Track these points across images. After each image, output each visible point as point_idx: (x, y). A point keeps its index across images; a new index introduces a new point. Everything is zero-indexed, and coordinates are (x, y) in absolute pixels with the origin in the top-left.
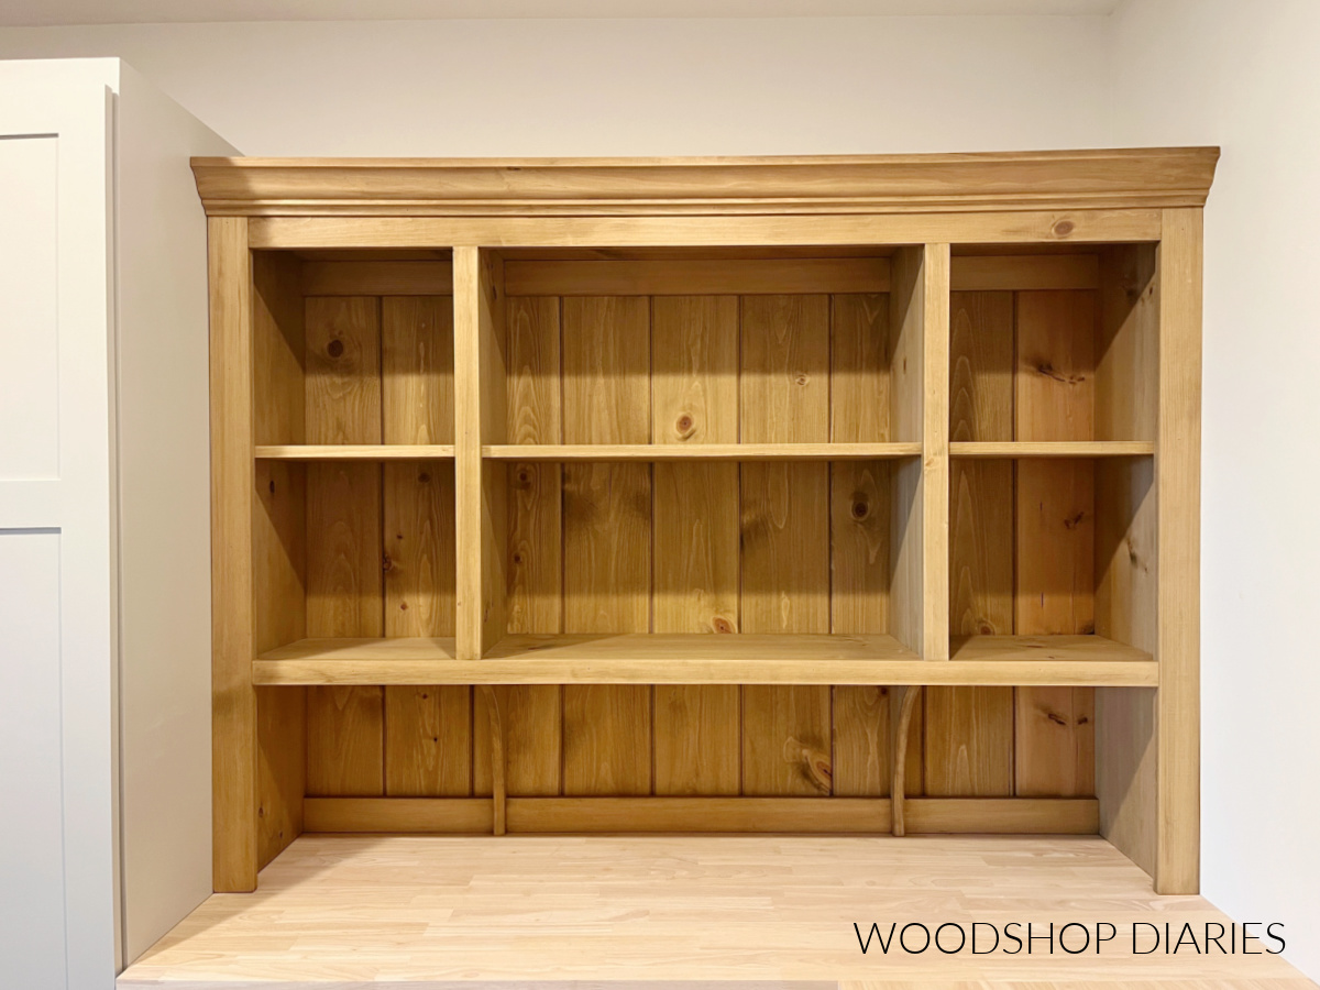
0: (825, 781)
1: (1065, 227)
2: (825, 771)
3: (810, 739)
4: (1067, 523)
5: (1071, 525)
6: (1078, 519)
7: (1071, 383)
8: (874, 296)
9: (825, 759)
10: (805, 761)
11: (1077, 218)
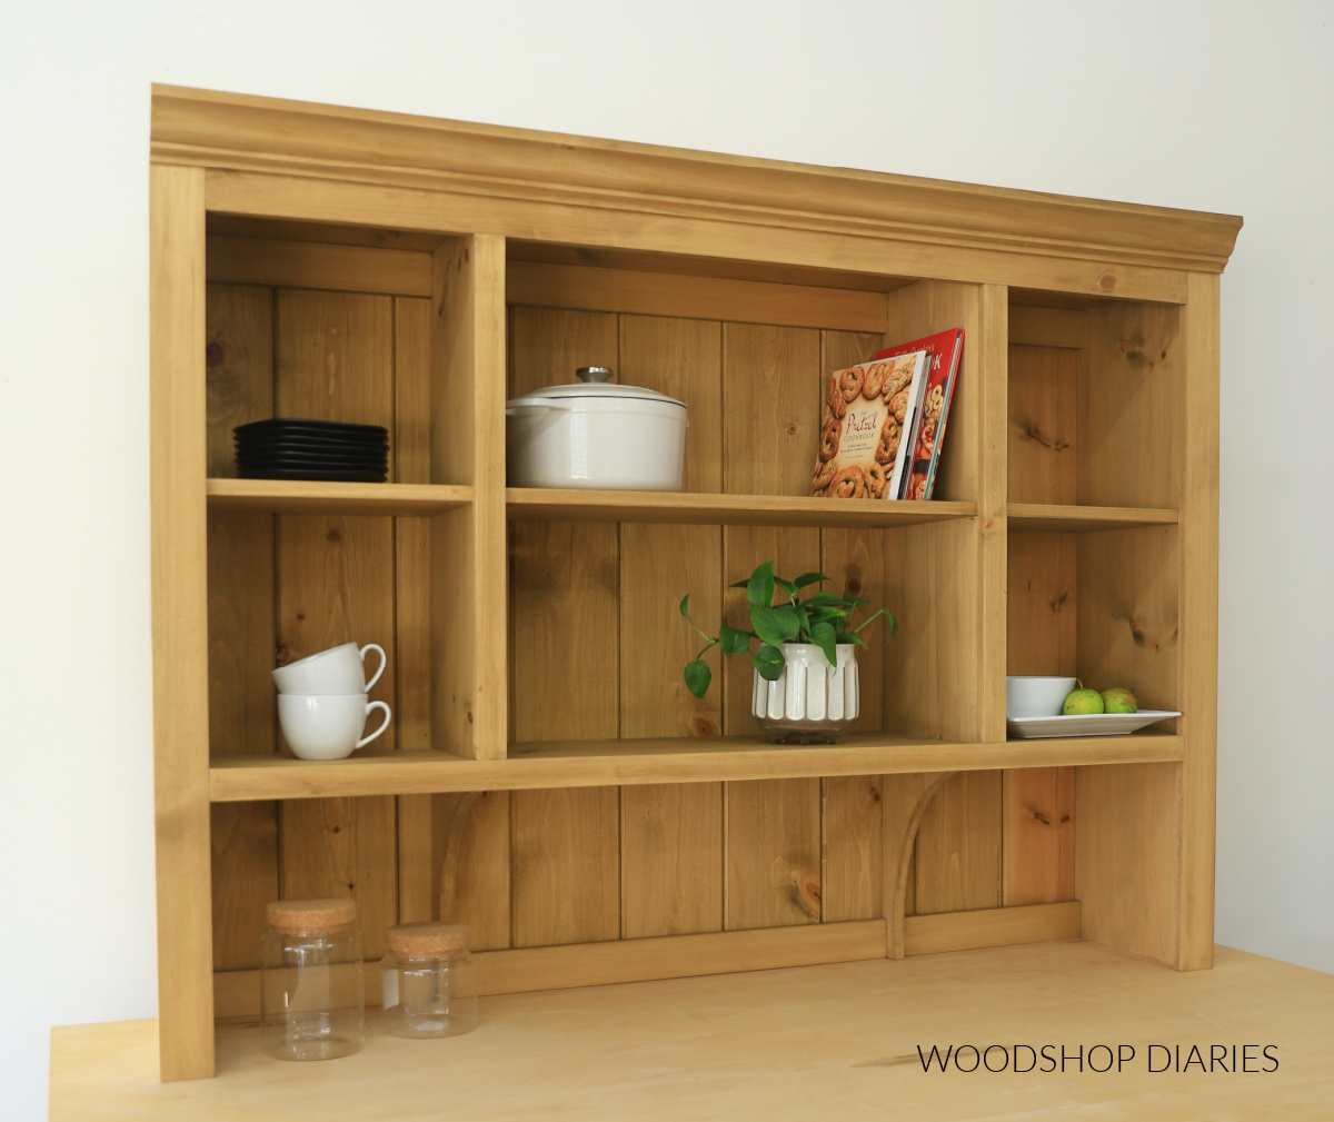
0: (814, 905)
1: (1108, 281)
2: (816, 895)
3: (800, 859)
4: (1053, 605)
5: (1057, 607)
6: (1063, 600)
7: (1058, 449)
8: (866, 336)
9: (815, 881)
10: (793, 884)
11: (1120, 274)
